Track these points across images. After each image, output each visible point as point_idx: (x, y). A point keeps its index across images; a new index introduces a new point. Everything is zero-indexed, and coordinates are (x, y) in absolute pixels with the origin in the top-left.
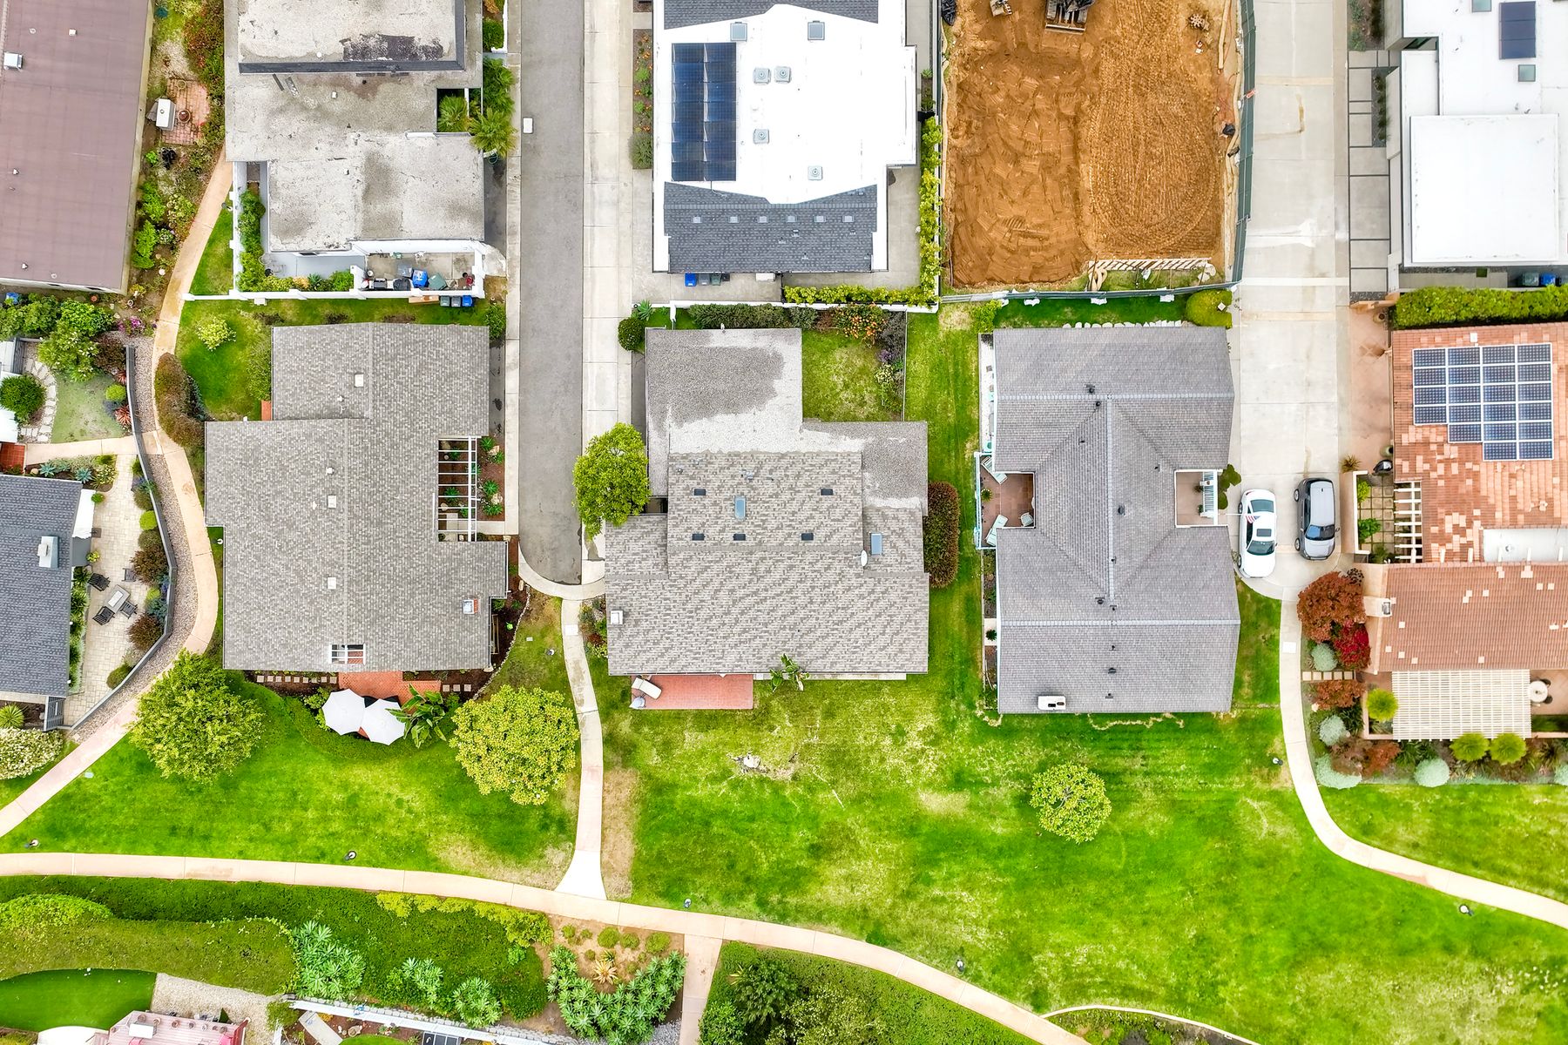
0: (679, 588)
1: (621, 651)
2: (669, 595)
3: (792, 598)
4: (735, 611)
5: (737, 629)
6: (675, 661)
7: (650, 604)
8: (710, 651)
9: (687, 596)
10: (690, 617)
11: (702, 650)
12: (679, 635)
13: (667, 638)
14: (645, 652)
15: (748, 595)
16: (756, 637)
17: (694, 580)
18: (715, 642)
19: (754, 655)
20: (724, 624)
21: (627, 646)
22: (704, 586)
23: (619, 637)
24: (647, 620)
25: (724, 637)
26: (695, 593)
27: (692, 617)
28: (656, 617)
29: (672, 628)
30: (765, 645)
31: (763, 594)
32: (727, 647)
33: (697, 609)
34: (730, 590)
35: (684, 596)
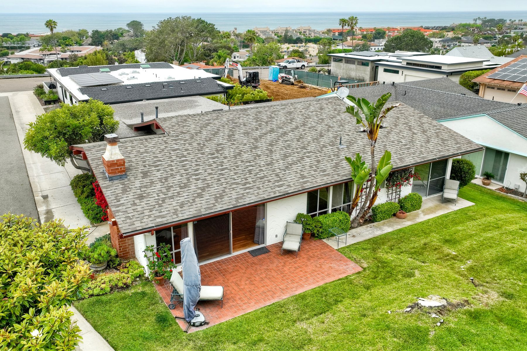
0: (185, 140)
1: (135, 204)
2: (176, 147)
3: (310, 128)
4: (263, 144)
5: (276, 156)
6: (222, 197)
7: (156, 157)
8: (261, 178)
9: (199, 144)
10: (214, 158)
11: (250, 180)
12: (210, 174)
13: (197, 180)
14: (172, 197)
15: (266, 134)
16: (302, 158)
17: (200, 132)
18: (261, 170)
19: (315, 171)
20: (259, 156)
21: (141, 197)
22: (214, 135)
23: (124, 191)
24: (158, 170)
25: (268, 165)
26: (207, 141)
27: (217, 157)
28: (171, 166)
29: (197, 170)
30: (318, 161)
31: (281, 131)
32: (278, 171)
33: (217, 151)
34: (244, 134)
35: (195, 144)
